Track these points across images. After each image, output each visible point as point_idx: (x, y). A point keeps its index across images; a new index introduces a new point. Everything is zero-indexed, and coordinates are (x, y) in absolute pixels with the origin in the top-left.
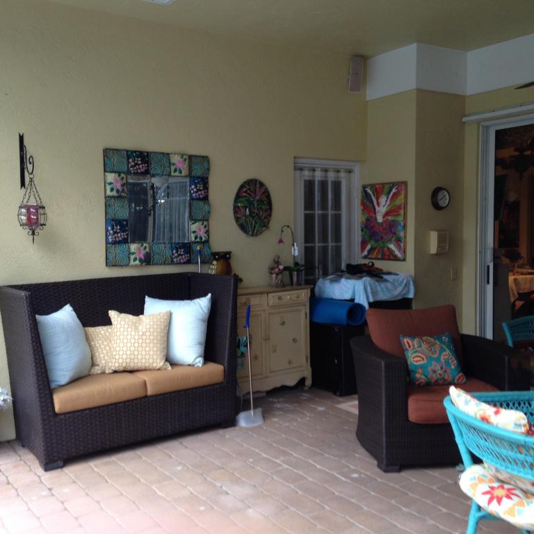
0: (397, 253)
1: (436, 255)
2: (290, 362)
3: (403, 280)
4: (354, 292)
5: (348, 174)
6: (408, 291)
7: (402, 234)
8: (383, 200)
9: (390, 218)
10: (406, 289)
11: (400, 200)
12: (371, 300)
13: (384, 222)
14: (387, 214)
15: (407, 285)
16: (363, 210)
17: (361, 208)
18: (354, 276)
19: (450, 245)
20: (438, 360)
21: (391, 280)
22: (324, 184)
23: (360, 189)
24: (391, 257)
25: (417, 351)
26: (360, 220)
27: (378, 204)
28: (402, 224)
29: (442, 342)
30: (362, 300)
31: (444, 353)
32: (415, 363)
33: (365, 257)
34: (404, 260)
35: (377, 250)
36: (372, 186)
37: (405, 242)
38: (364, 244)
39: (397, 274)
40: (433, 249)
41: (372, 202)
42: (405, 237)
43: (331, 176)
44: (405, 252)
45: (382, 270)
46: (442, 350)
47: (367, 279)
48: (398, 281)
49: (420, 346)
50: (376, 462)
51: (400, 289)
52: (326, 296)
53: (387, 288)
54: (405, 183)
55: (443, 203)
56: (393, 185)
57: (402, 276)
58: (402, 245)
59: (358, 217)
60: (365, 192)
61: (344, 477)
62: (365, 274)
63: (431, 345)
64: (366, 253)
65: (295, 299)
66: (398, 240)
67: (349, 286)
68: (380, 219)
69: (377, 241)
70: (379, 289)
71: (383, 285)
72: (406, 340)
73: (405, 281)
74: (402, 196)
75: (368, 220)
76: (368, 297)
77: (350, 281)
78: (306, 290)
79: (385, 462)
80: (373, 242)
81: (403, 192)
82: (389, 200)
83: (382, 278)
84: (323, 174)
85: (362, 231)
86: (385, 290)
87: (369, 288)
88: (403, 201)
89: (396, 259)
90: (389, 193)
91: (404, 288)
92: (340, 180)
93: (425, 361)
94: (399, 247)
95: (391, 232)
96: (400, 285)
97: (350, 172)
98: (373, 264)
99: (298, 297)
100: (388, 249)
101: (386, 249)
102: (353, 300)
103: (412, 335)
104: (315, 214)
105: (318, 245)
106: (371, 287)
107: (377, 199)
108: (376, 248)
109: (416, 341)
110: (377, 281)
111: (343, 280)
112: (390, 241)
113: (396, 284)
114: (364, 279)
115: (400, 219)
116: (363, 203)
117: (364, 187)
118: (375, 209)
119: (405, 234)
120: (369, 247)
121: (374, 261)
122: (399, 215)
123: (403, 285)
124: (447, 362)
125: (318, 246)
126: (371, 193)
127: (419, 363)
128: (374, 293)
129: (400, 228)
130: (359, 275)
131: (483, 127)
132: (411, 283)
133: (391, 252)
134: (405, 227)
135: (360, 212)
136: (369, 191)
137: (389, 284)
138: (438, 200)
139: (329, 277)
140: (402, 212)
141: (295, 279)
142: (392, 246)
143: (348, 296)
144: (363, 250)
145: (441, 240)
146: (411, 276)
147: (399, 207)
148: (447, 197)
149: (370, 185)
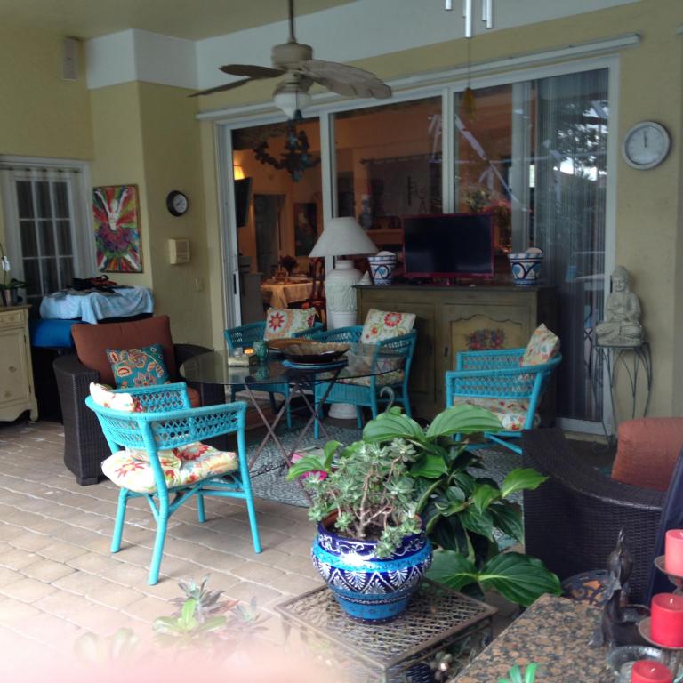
0: (134, 264)
1: (178, 264)
2: (8, 394)
3: (139, 293)
4: (80, 309)
5: (73, 174)
6: (146, 306)
7: (137, 243)
8: (115, 204)
9: (123, 225)
10: (143, 303)
11: (132, 205)
12: (101, 317)
13: (118, 229)
14: (120, 221)
15: (144, 299)
16: (95, 217)
17: (94, 214)
18: (81, 292)
19: (192, 254)
20: (144, 371)
21: (124, 295)
22: (42, 186)
23: (91, 192)
24: (127, 269)
25: (123, 364)
26: (94, 230)
27: (110, 210)
28: (136, 232)
29: (150, 353)
30: (90, 318)
31: (151, 363)
32: (121, 376)
33: (103, 270)
34: (142, 272)
35: (113, 263)
36: (103, 189)
37: (141, 252)
38: (100, 255)
39: (133, 288)
40: (173, 259)
41: (103, 207)
42: (141, 246)
43: (52, 177)
44: (141, 263)
45: (115, 284)
46: (149, 360)
47: (95, 295)
48: (132, 295)
49: (126, 358)
50: (75, 478)
51: (135, 304)
52: (51, 317)
53: (119, 304)
54: (135, 186)
55: (181, 208)
56: (123, 188)
57: (138, 289)
58: (138, 255)
59: (92, 226)
60: (96, 195)
61: (38, 496)
62: (93, 289)
63: (137, 356)
64: (102, 265)
65: (9, 321)
66: (134, 250)
67: (75, 303)
68: (113, 227)
69: (112, 251)
70: (110, 304)
71: (114, 300)
72: (111, 354)
73: (141, 295)
74: (133, 201)
75: (101, 228)
76: (96, 315)
77: (75, 298)
78: (22, 311)
79: (82, 476)
80: (108, 253)
81: (134, 197)
82: (121, 205)
83: (113, 292)
84: (40, 173)
85: (97, 240)
86: (118, 305)
87: (97, 305)
88: (135, 207)
89: (133, 271)
90: (120, 197)
91: (140, 303)
92: (63, 181)
93: (131, 372)
94: (135, 258)
95: (125, 241)
96: (135, 299)
97: (76, 172)
98: (107, 278)
99: (12, 319)
100: (125, 260)
101: (122, 260)
102: (79, 319)
103: (118, 348)
104: (34, 222)
105: (41, 257)
106: (99, 303)
107: (109, 203)
108: (112, 260)
109: (122, 354)
110: (108, 296)
111: (68, 297)
112: (125, 251)
113: (130, 299)
114: (92, 294)
115: (134, 226)
116: (95, 210)
117: (95, 190)
118: (107, 215)
119: (141, 242)
120: (105, 259)
121: (109, 275)
122: (132, 222)
123: (139, 299)
124: (153, 371)
125: (42, 260)
126: (102, 197)
127: (124, 375)
128: (103, 309)
129: (134, 236)
130: (86, 290)
131: (218, 125)
132: (149, 297)
133: (128, 263)
134: (139, 235)
135: (93, 218)
136: (100, 194)
137: (121, 298)
138: (175, 206)
139: (54, 294)
140: (135, 219)
141: (9, 299)
142: (128, 257)
143: (74, 315)
144: (99, 262)
145: (180, 249)
146: (149, 290)
147: (131, 214)
148: (185, 202)
149: (100, 188)
